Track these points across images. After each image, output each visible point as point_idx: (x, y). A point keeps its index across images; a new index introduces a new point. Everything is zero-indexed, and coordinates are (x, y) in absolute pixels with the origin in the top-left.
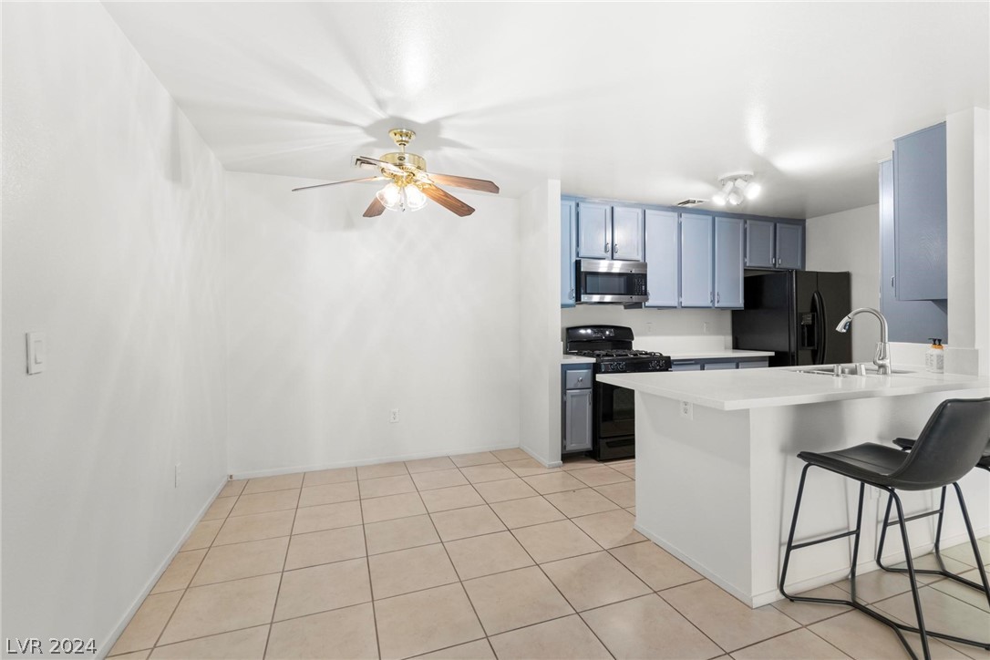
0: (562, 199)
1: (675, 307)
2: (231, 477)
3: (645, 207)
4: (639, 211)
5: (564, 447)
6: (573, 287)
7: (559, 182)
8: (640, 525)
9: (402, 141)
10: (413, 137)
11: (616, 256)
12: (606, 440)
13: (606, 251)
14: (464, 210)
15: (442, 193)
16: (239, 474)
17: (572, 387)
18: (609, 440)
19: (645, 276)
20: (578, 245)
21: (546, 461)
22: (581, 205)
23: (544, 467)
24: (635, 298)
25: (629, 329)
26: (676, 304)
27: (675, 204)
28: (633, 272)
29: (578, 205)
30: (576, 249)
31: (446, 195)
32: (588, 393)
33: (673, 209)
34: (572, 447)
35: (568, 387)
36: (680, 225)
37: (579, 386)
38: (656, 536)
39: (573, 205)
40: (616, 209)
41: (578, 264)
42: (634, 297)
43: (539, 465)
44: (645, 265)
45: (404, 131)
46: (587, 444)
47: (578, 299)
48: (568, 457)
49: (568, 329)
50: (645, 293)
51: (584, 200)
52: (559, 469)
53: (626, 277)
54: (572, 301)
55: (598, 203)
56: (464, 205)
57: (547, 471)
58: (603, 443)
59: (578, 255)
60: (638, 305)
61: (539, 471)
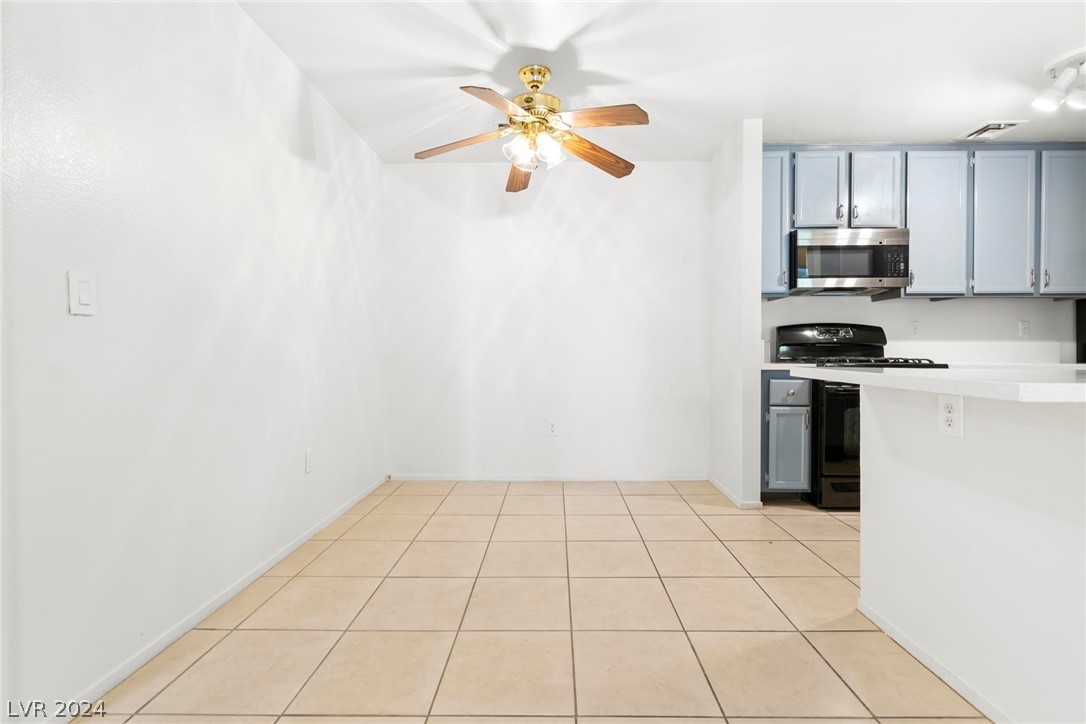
0: (764, 150)
1: (963, 295)
2: (389, 477)
3: (905, 150)
4: (897, 156)
5: (765, 483)
6: (785, 267)
7: (760, 121)
8: (867, 603)
9: (534, 81)
10: (548, 77)
11: (855, 222)
12: (830, 480)
13: (839, 215)
14: (620, 168)
15: (587, 146)
16: (396, 475)
17: (778, 402)
18: (836, 481)
19: (905, 249)
20: (793, 211)
21: (739, 501)
22: (799, 155)
23: (737, 507)
24: (887, 282)
25: (879, 330)
26: (962, 289)
27: (962, 136)
28: (885, 243)
29: (794, 156)
30: (791, 217)
31: (594, 147)
32: (804, 414)
33: (959, 145)
34: (777, 484)
35: (772, 402)
36: (972, 170)
37: (790, 402)
38: (892, 626)
39: (786, 155)
40: (856, 157)
41: (793, 237)
42: (885, 279)
43: (729, 503)
44: (906, 233)
45: (536, 67)
46: (802, 483)
47: (792, 283)
48: (769, 498)
49: (780, 329)
50: (906, 273)
51: (803, 147)
52: (758, 512)
53: (871, 251)
54: (784, 288)
55: (827, 150)
56: (619, 160)
57: (739, 512)
58: (825, 483)
59: (793, 224)
60: (892, 293)
61: (728, 511)
